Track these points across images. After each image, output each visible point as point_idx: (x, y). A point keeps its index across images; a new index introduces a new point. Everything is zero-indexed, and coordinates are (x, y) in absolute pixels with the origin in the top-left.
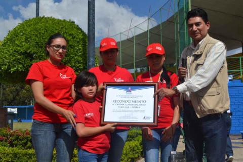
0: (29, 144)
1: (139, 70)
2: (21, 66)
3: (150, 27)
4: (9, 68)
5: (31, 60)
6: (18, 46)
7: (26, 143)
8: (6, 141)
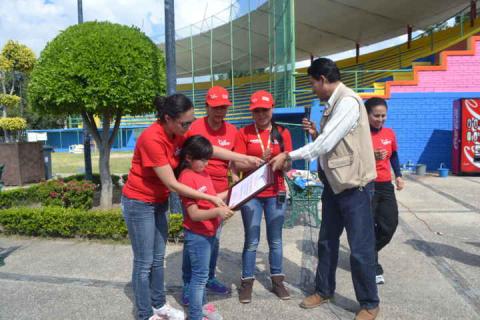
0: (90, 199)
1: (217, 77)
2: (70, 95)
3: (234, 18)
4: (53, 98)
5: (84, 87)
6: (64, 67)
7: (85, 199)
8: (59, 198)
